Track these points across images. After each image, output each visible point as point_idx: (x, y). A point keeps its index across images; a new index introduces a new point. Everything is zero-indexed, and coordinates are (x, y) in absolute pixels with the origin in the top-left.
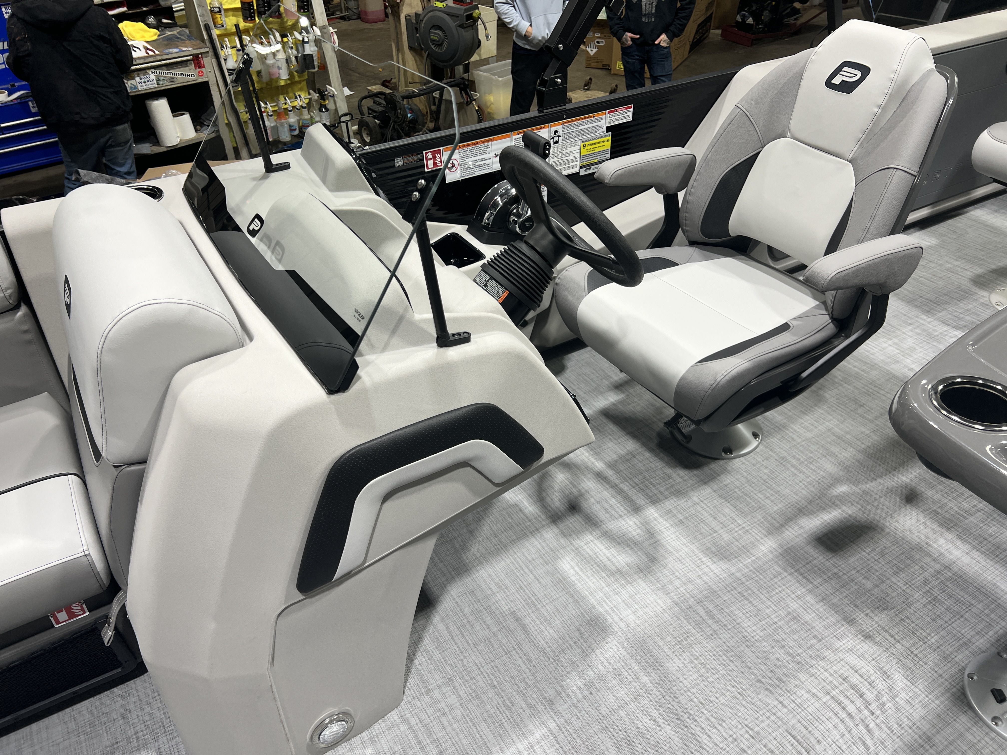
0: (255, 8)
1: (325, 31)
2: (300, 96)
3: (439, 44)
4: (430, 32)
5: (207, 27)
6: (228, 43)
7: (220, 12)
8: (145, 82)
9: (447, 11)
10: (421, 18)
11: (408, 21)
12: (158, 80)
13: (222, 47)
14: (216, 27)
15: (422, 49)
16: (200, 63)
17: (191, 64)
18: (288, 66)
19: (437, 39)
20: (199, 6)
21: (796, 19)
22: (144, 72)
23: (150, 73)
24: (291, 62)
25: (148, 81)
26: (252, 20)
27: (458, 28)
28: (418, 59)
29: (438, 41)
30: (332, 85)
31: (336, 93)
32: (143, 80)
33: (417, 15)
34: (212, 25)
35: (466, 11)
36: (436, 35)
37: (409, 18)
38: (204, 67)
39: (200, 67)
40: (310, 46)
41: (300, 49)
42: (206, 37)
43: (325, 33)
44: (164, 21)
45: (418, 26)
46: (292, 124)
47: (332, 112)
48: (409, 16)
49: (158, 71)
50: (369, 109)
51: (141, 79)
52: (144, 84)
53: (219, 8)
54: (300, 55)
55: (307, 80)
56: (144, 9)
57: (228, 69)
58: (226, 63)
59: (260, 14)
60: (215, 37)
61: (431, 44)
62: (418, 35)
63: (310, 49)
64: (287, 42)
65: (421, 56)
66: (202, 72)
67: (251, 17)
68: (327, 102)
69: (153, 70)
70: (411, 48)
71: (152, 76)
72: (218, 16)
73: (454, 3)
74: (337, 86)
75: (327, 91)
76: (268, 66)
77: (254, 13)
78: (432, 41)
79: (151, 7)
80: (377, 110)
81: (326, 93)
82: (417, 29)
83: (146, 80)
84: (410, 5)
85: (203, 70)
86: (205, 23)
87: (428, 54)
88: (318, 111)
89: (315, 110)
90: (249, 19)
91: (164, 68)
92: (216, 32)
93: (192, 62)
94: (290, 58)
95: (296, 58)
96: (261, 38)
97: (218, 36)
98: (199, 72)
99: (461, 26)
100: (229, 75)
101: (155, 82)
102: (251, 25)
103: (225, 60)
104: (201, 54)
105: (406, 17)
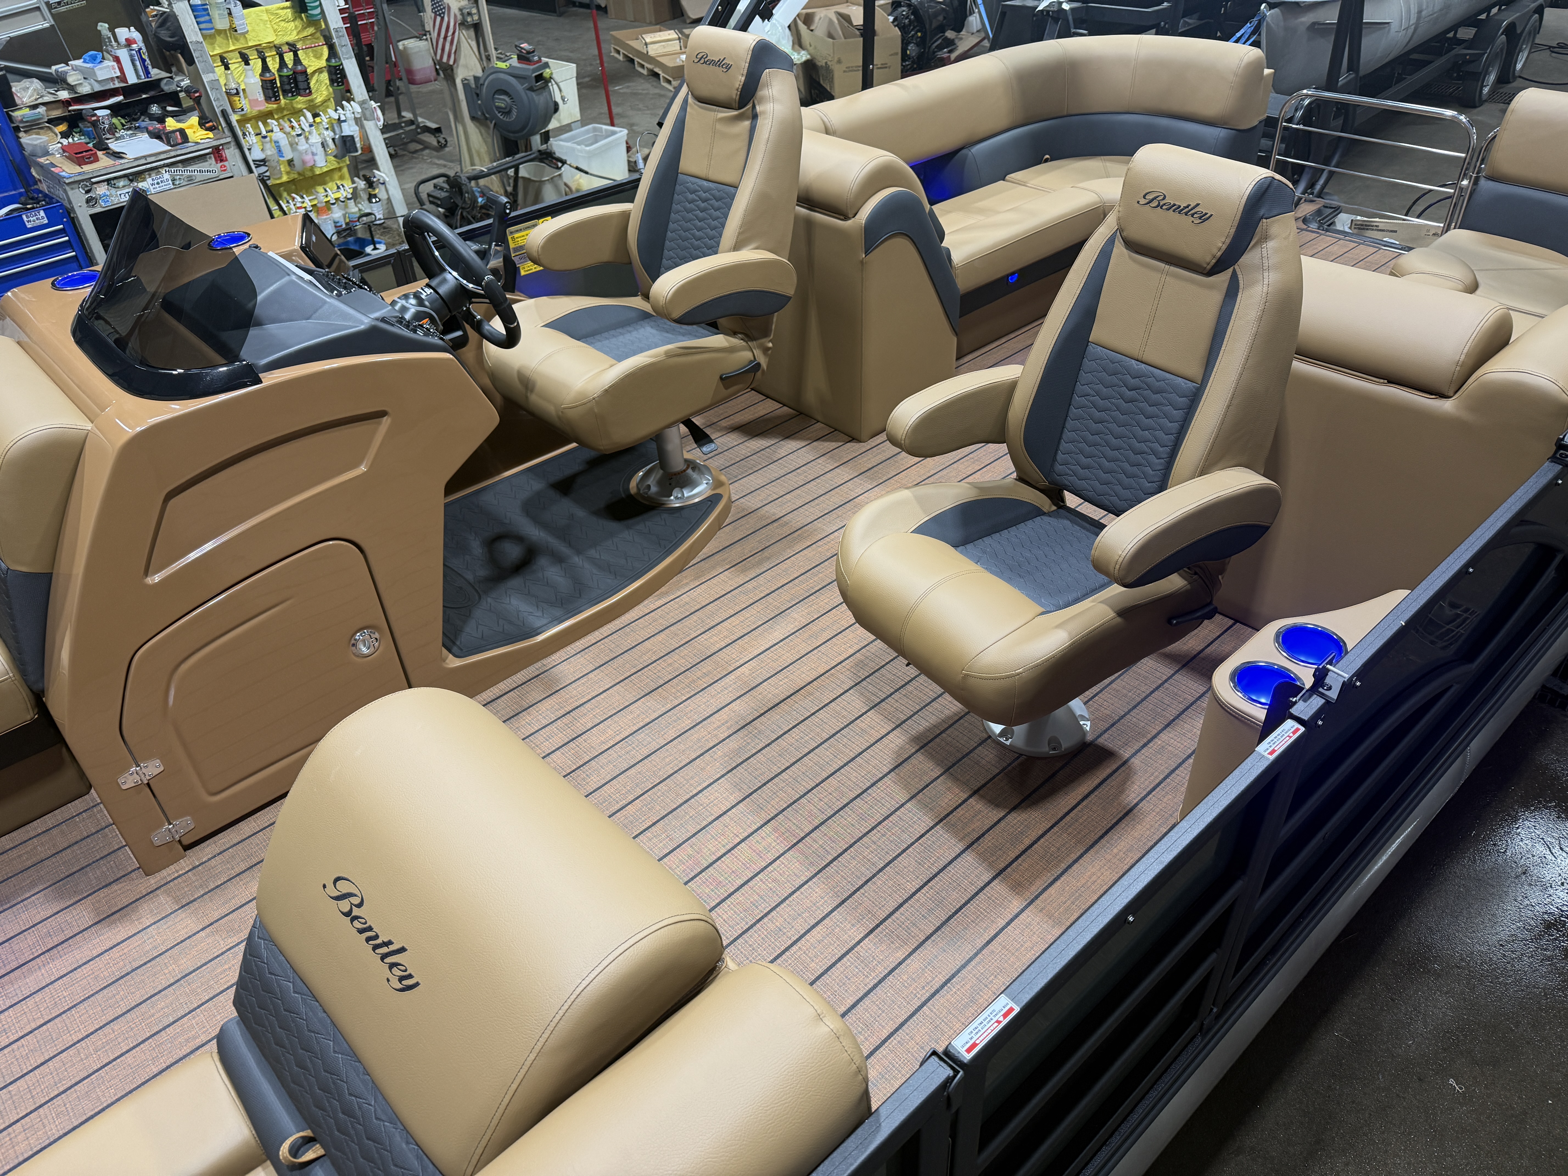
0: (279, 85)
1: (366, 106)
2: (343, 186)
3: (507, 112)
4: (493, 98)
5: (224, 113)
6: (251, 130)
7: (238, 93)
8: (158, 183)
9: (511, 72)
10: (481, 82)
11: (466, 85)
12: (174, 180)
13: (244, 134)
14: (234, 111)
15: (486, 119)
16: (222, 156)
17: (210, 158)
18: (325, 149)
19: (503, 105)
20: (212, 89)
21: (950, 52)
22: (156, 171)
23: (164, 172)
24: (328, 146)
25: (162, 182)
26: (276, 100)
27: (528, 92)
28: (483, 131)
29: (505, 108)
30: (381, 169)
31: (387, 179)
32: (156, 181)
33: (476, 79)
34: (229, 110)
35: (534, 71)
36: (502, 101)
37: (466, 82)
38: (226, 160)
39: (222, 161)
40: (349, 126)
41: (337, 130)
42: (224, 124)
43: (366, 109)
44: (169, 108)
45: (478, 92)
46: (336, 220)
47: (385, 202)
48: (466, 79)
49: (173, 170)
50: (429, 195)
51: (153, 180)
52: (157, 186)
53: (237, 89)
54: (337, 137)
55: (348, 166)
56: (144, 96)
57: (253, 161)
58: (250, 153)
59: (285, 93)
60: (235, 124)
61: (497, 112)
62: (479, 102)
63: (350, 129)
64: (321, 123)
65: (488, 127)
66: (225, 166)
67: (276, 97)
68: (377, 191)
69: (167, 169)
70: (473, 118)
71: (167, 176)
72: (237, 99)
73: (519, 63)
74: (386, 171)
75: (375, 177)
76: (301, 153)
77: (278, 91)
78: (498, 108)
79: (152, 93)
80: (439, 196)
81: (375, 180)
82: (478, 95)
83: (159, 181)
84: (466, 66)
85: (225, 163)
86: (221, 108)
87: (495, 124)
88: (367, 202)
89: (364, 201)
90: (273, 99)
91: (180, 164)
92: (234, 118)
93: (212, 156)
94: (326, 141)
95: (333, 139)
96: (291, 122)
97: (238, 121)
98: (221, 167)
99: (531, 89)
100: (256, 167)
101: (170, 182)
102: (275, 106)
103: (249, 149)
104: (222, 145)
105: (462, 81)
